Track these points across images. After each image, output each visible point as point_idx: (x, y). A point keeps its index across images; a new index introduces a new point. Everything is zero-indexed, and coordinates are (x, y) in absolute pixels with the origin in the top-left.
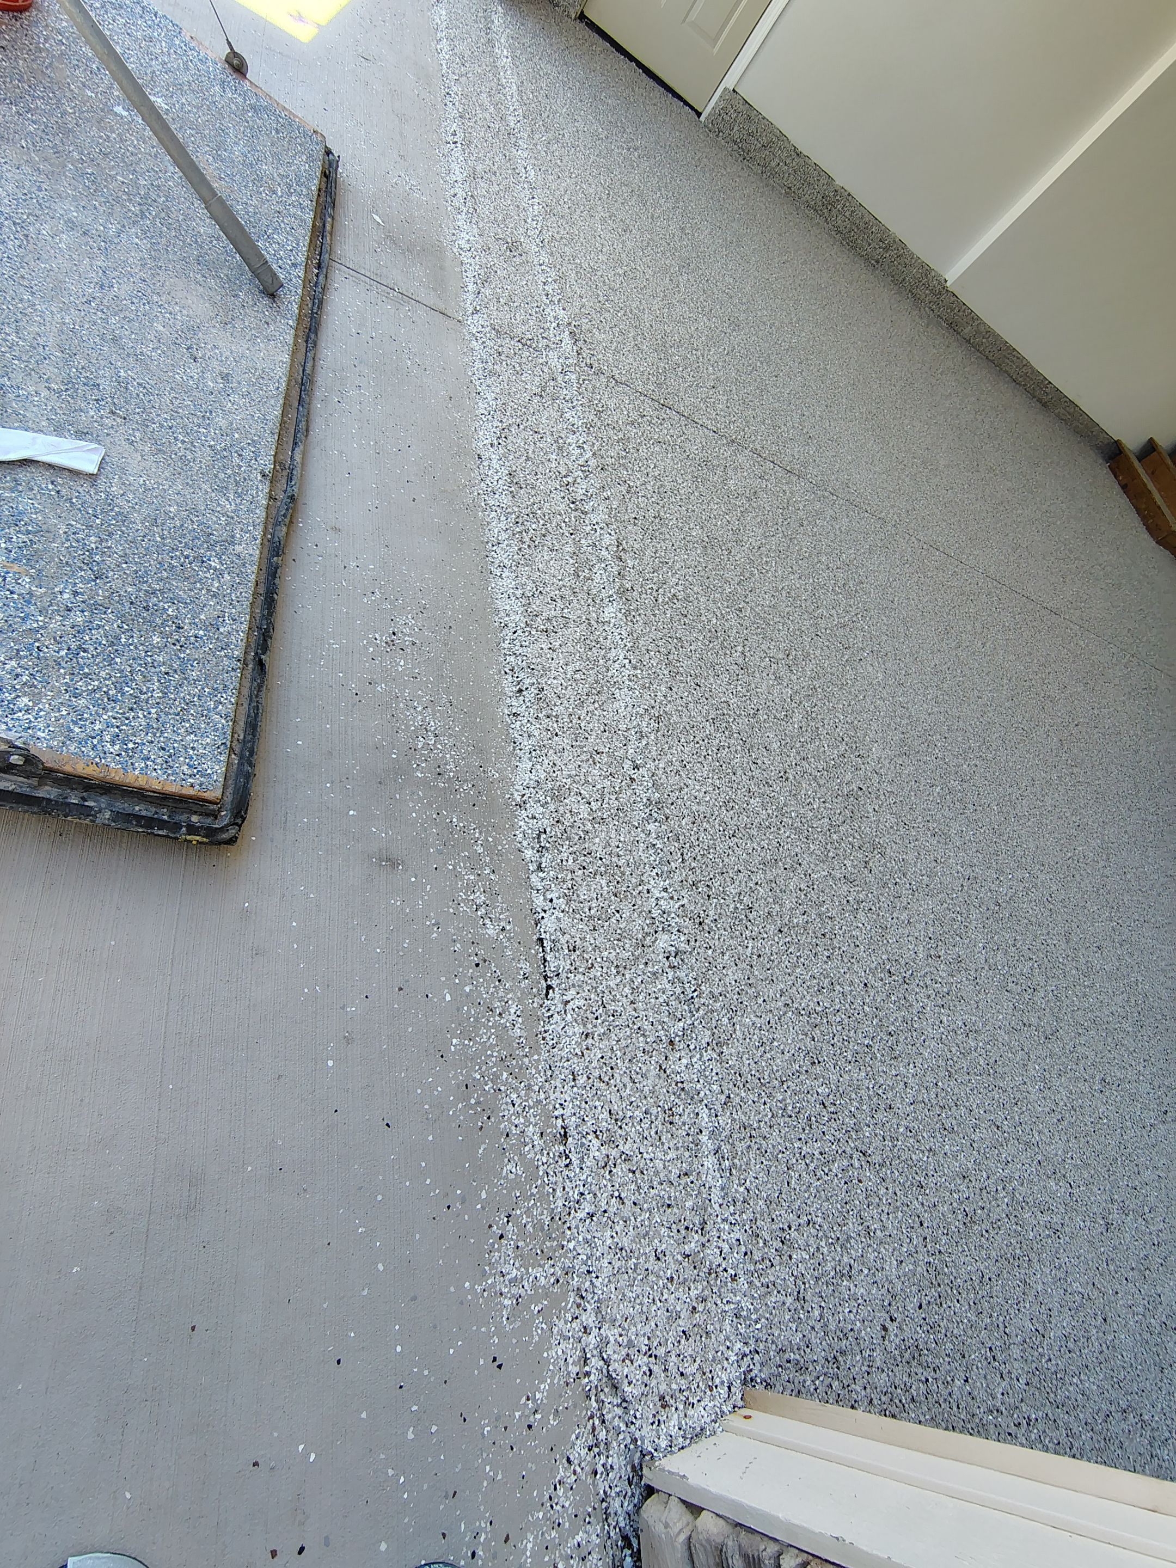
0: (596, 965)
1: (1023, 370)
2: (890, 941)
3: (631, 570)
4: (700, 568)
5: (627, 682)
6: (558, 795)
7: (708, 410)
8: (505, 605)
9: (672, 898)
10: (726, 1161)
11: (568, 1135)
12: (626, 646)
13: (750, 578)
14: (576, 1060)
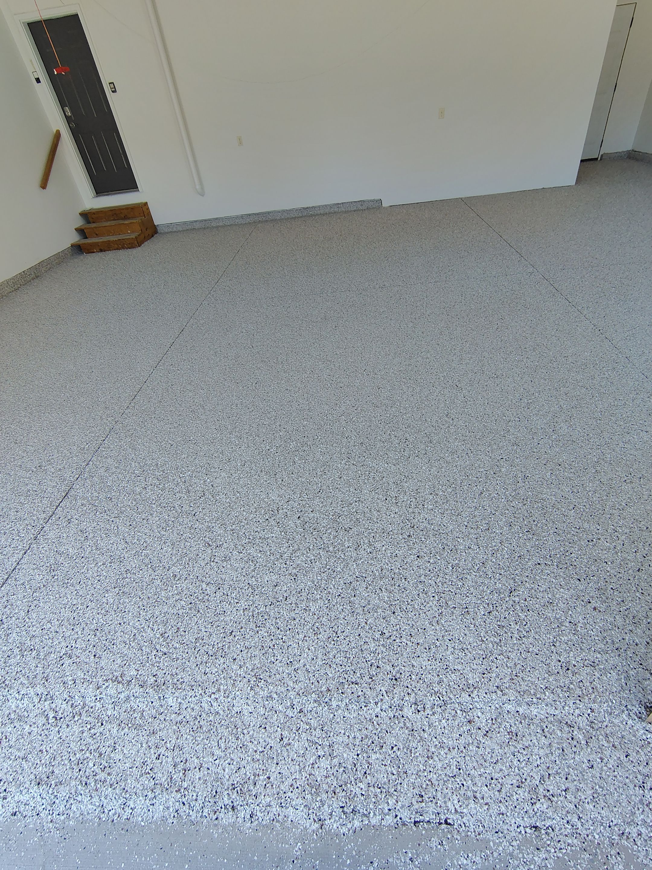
0: (429, 777)
1: (10, 284)
2: (391, 529)
3: (140, 673)
4: (141, 604)
5: (229, 700)
6: (316, 788)
7: (5, 553)
8: (159, 811)
9: (382, 700)
10: (533, 700)
11: (535, 825)
12: (201, 694)
13: (150, 559)
14: (491, 811)
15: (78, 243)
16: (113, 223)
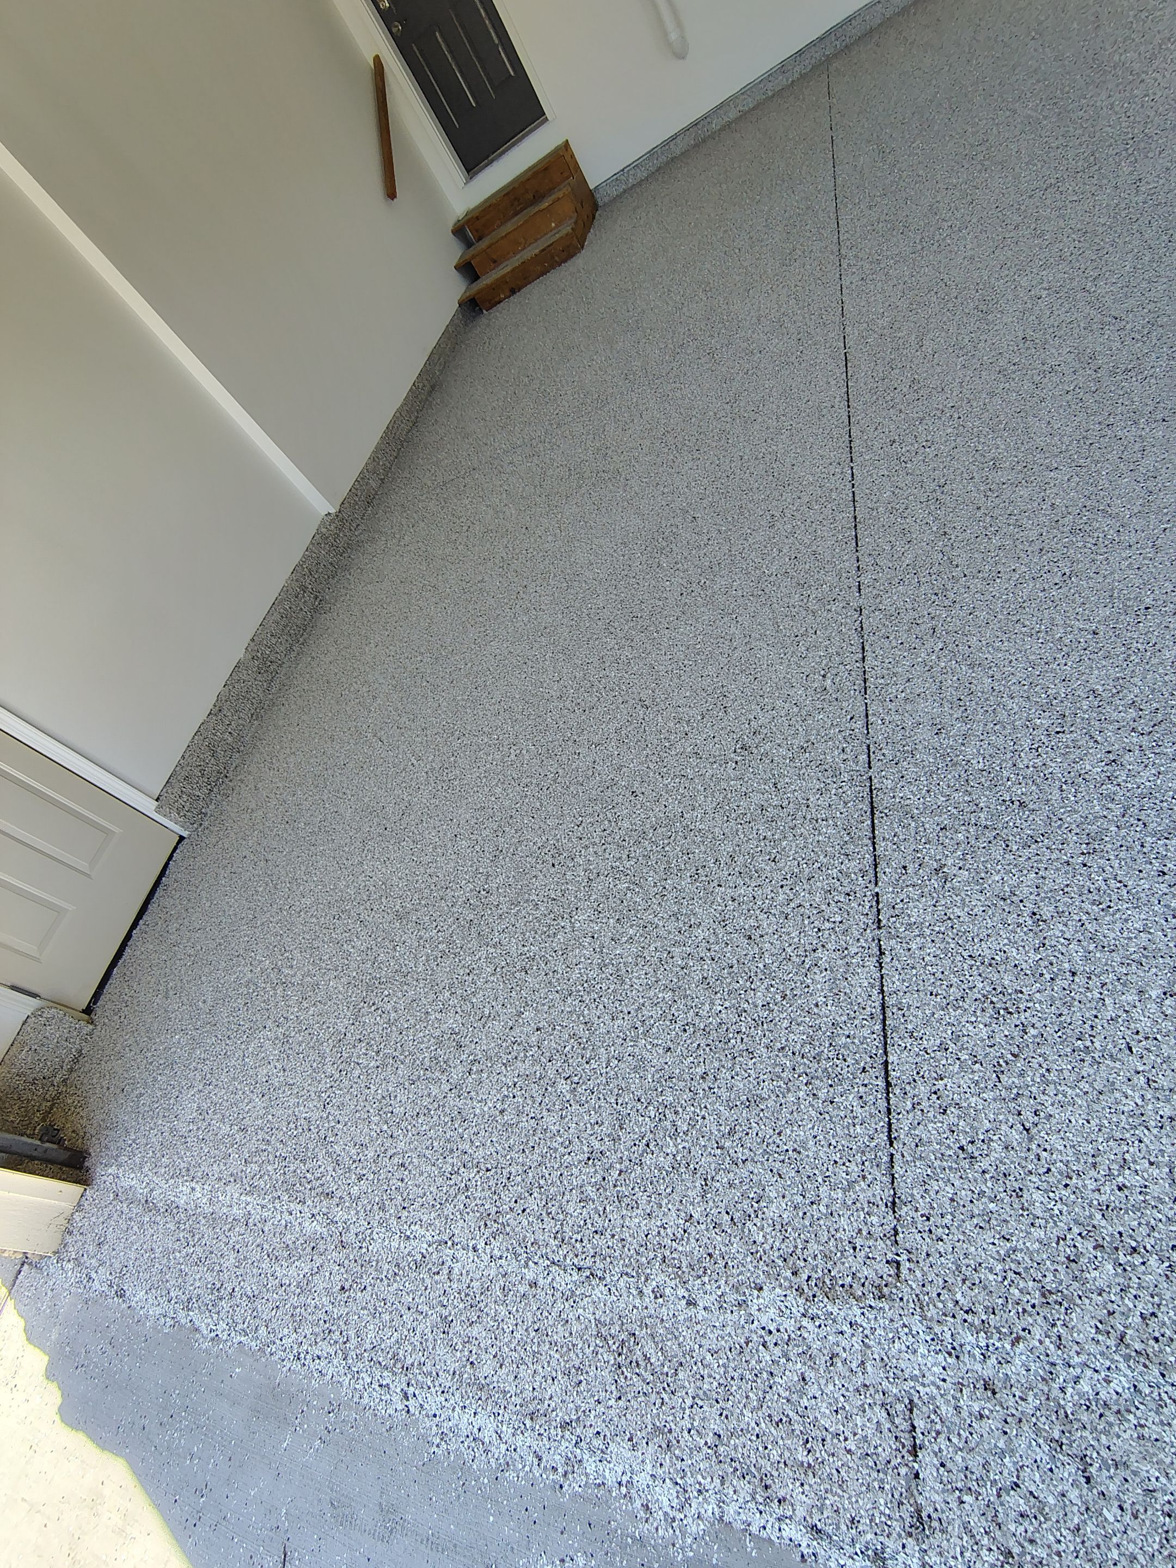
15: (468, 294)
16: (518, 220)
